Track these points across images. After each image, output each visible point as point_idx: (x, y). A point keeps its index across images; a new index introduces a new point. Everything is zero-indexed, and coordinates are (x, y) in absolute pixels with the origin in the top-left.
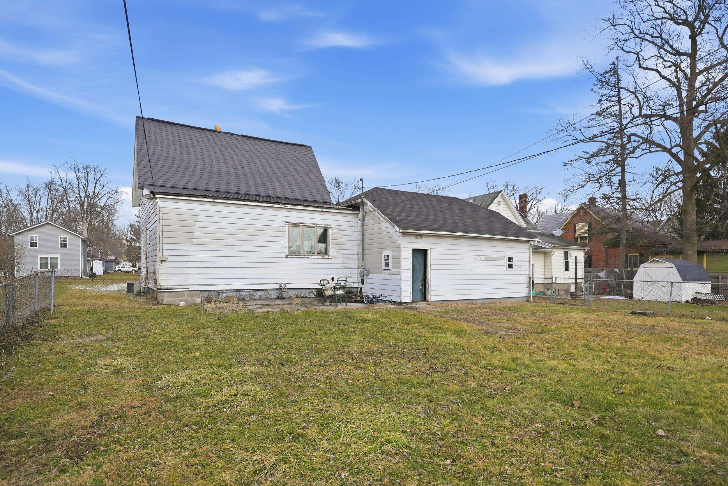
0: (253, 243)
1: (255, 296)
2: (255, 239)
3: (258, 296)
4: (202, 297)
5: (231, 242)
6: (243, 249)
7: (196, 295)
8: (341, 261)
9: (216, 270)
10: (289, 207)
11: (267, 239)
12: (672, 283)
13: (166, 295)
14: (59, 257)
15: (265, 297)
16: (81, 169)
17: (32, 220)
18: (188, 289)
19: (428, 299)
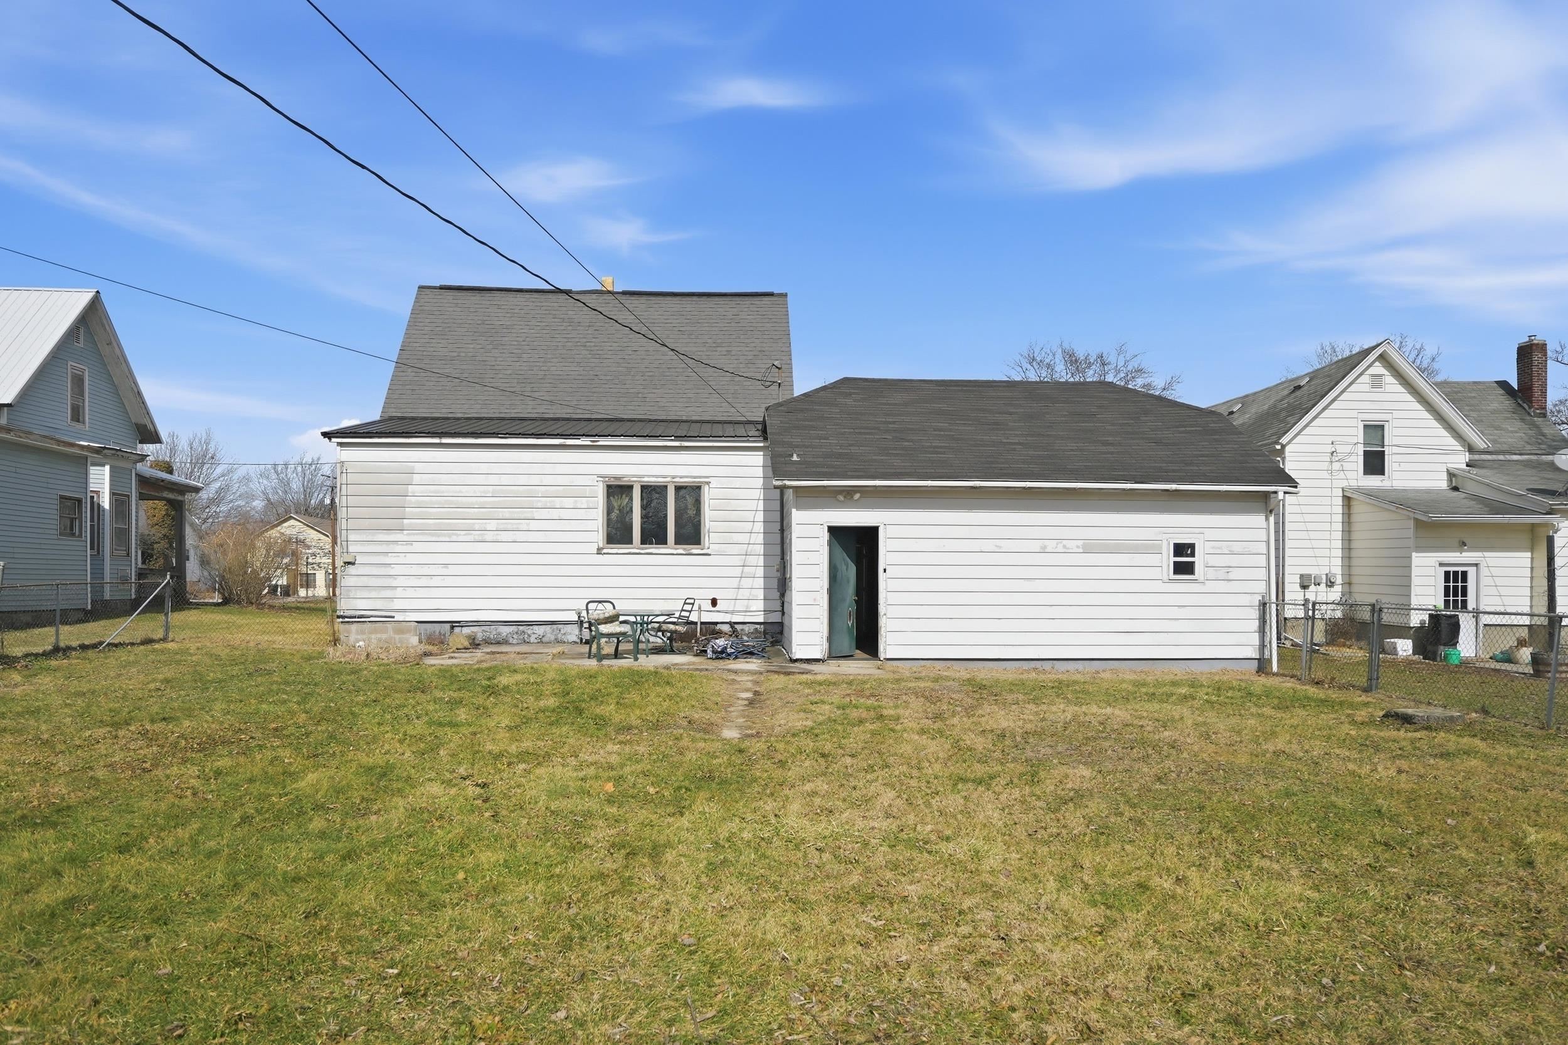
0: (524, 525)
1: (529, 636)
2: (529, 516)
3: (537, 636)
4: (420, 634)
5: (477, 524)
6: (504, 536)
7: (408, 631)
8: (735, 560)
9: (449, 581)
10: (603, 442)
11: (555, 514)
13: (354, 627)
15: (553, 638)
18: (393, 617)
19: (882, 656)
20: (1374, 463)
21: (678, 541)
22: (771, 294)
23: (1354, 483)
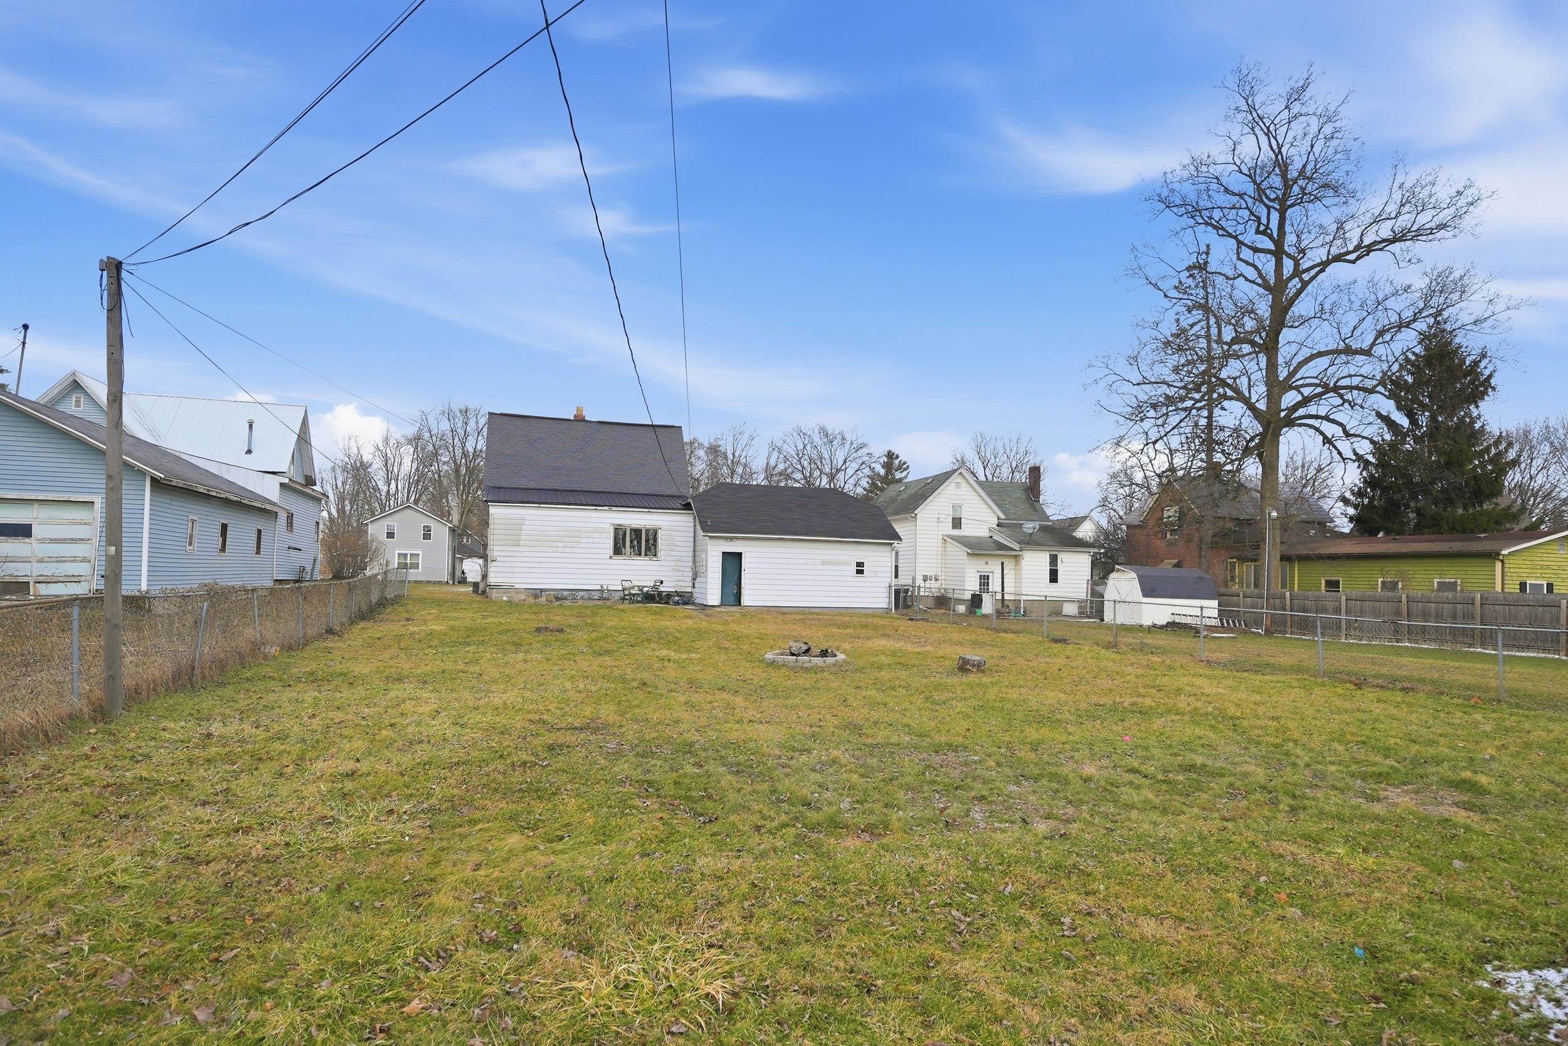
0: (576, 545)
1: (577, 596)
2: (578, 541)
3: (580, 596)
5: (555, 544)
6: (567, 550)
8: (672, 564)
10: (614, 508)
11: (590, 540)
12: (1115, 602)
13: (495, 591)
14: (421, 553)
16: (459, 415)
17: (388, 491)
19: (742, 604)
20: (957, 523)
21: (646, 555)
22: (673, 427)
23: (947, 533)
